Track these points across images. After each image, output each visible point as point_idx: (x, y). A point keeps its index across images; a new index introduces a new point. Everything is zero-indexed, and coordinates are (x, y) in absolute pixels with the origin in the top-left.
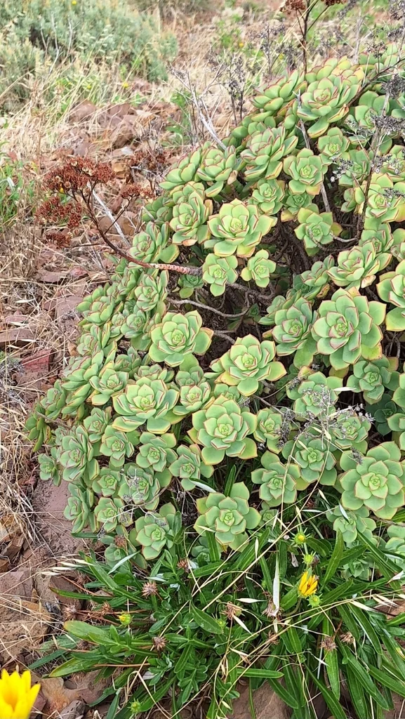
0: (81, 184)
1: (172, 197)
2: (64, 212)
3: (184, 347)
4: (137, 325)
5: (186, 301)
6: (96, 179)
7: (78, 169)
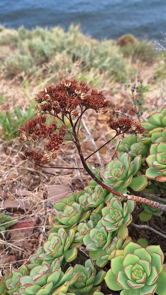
0: (71, 105)
1: (150, 136)
2: (46, 132)
3: (143, 285)
4: (98, 240)
5: (146, 226)
6: (87, 104)
7: (70, 90)
